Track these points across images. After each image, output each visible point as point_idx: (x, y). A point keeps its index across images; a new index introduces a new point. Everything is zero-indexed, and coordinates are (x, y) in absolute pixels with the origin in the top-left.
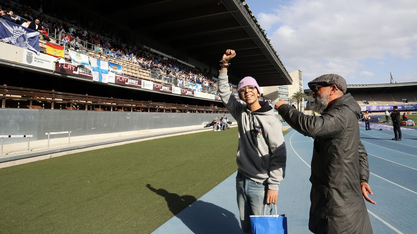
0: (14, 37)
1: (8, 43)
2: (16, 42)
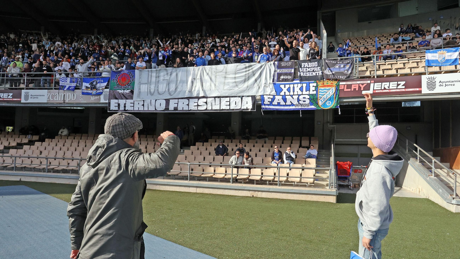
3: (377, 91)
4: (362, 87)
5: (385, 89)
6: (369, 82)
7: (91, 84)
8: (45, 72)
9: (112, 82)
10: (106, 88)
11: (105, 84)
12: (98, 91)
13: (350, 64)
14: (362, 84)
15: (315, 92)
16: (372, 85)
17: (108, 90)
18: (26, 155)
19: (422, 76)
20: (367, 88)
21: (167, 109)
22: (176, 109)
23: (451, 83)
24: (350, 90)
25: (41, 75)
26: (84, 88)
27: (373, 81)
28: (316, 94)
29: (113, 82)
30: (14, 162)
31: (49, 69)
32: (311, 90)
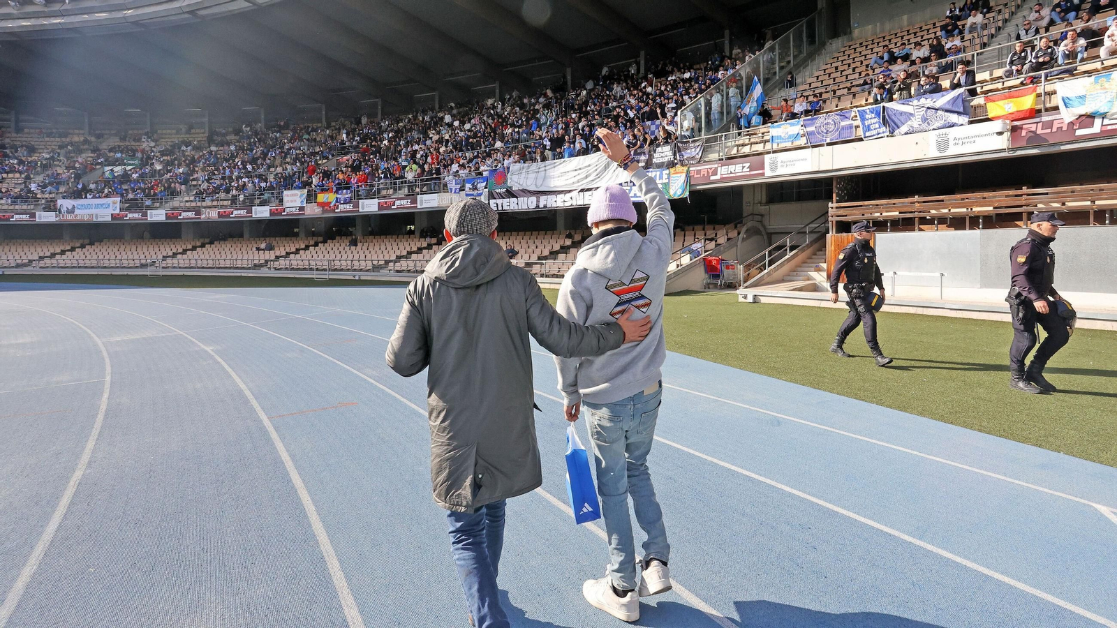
0: (917, 117)
1: (906, 133)
2: (921, 123)
3: (724, 176)
4: (711, 171)
5: (731, 173)
6: (716, 166)
7: (473, 184)
8: (435, 176)
9: (490, 181)
10: (486, 188)
11: (484, 184)
12: (479, 192)
13: (700, 147)
14: (711, 169)
15: (667, 181)
16: (719, 169)
17: (487, 190)
18: (425, 259)
19: (766, 156)
20: (715, 173)
21: (538, 207)
22: (545, 206)
23: (791, 163)
24: (699, 176)
25: (432, 179)
26: (467, 189)
27: (720, 165)
28: (668, 183)
29: (492, 181)
30: (415, 266)
31: (438, 172)
32: (664, 178)
